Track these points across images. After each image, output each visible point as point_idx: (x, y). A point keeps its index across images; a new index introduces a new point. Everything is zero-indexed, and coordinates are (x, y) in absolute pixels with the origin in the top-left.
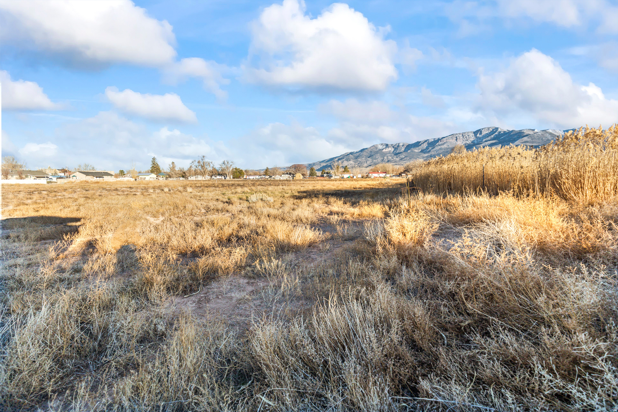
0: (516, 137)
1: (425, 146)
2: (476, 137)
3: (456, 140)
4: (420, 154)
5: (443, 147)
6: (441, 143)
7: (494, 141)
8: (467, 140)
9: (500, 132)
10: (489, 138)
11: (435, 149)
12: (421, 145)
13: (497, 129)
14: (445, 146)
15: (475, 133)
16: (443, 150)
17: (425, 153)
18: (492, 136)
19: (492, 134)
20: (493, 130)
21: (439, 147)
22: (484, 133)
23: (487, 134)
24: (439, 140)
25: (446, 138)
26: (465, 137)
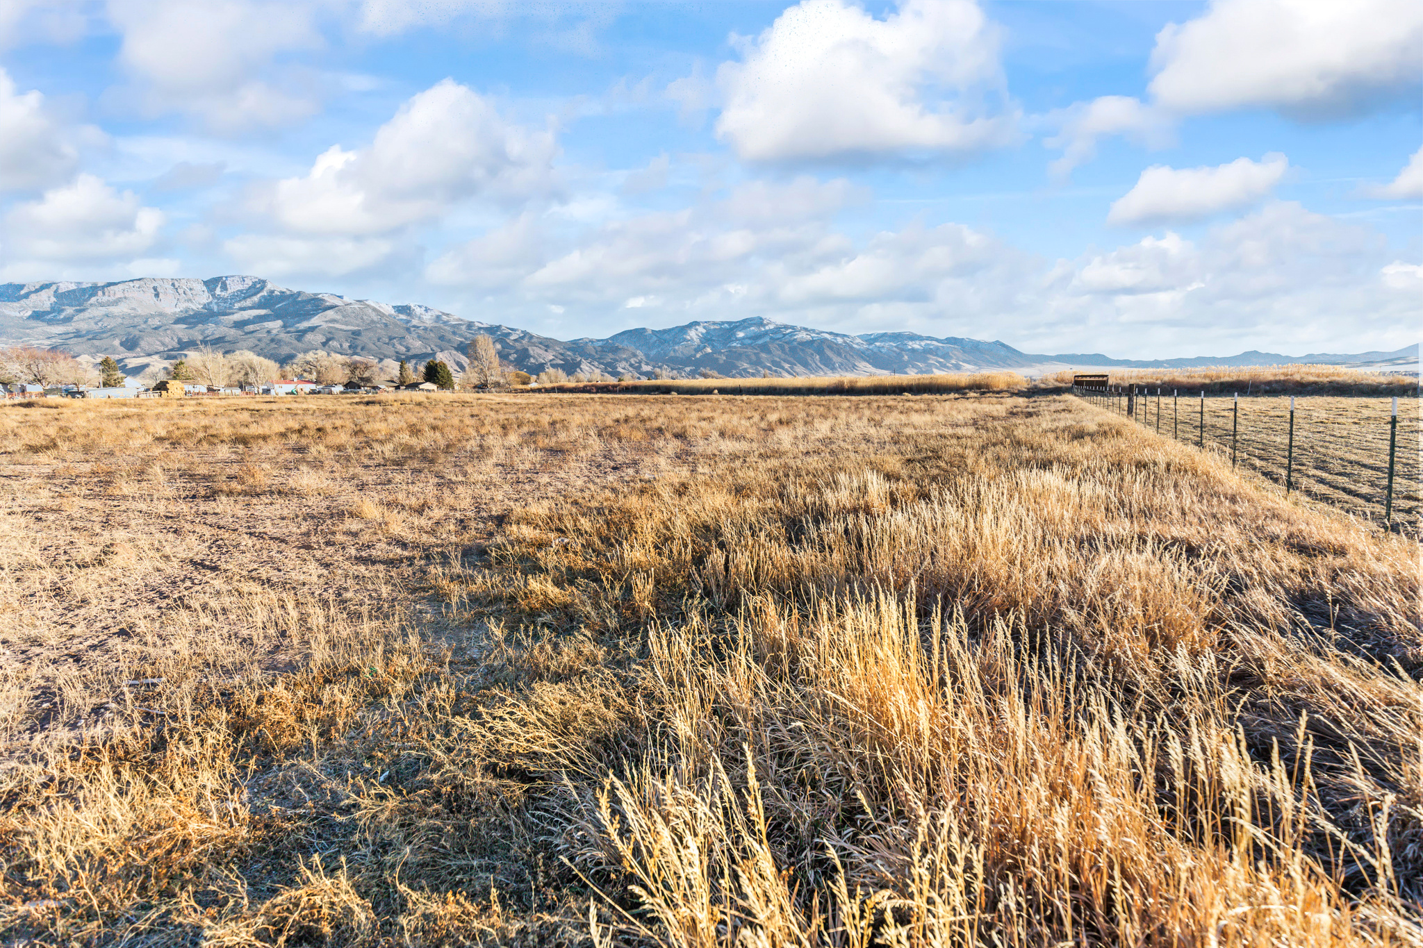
0: (309, 307)
1: (45, 300)
2: (213, 296)
3: (157, 295)
4: (33, 323)
5: (114, 310)
6: (105, 299)
7: (262, 312)
8: (190, 300)
9: (273, 292)
10: (248, 303)
11: (86, 315)
12: (27, 296)
13: (263, 282)
14: (122, 309)
15: (211, 284)
16: (120, 321)
17: (50, 322)
18: (256, 299)
19: (255, 294)
20: (254, 284)
21: (102, 311)
22: (234, 287)
23: (241, 291)
24: (94, 289)
25: (121, 287)
26: (181, 291)
